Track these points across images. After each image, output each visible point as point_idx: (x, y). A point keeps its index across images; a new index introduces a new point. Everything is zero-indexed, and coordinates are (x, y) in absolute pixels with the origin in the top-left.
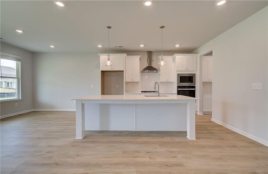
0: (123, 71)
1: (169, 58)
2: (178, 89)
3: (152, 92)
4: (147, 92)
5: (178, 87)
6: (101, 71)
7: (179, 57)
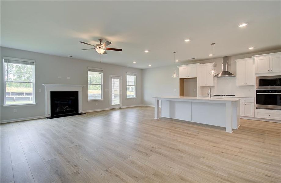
0: (197, 78)
1: (249, 61)
2: (257, 93)
3: (223, 95)
4: (219, 95)
5: (257, 91)
6: (180, 79)
7: (258, 59)
